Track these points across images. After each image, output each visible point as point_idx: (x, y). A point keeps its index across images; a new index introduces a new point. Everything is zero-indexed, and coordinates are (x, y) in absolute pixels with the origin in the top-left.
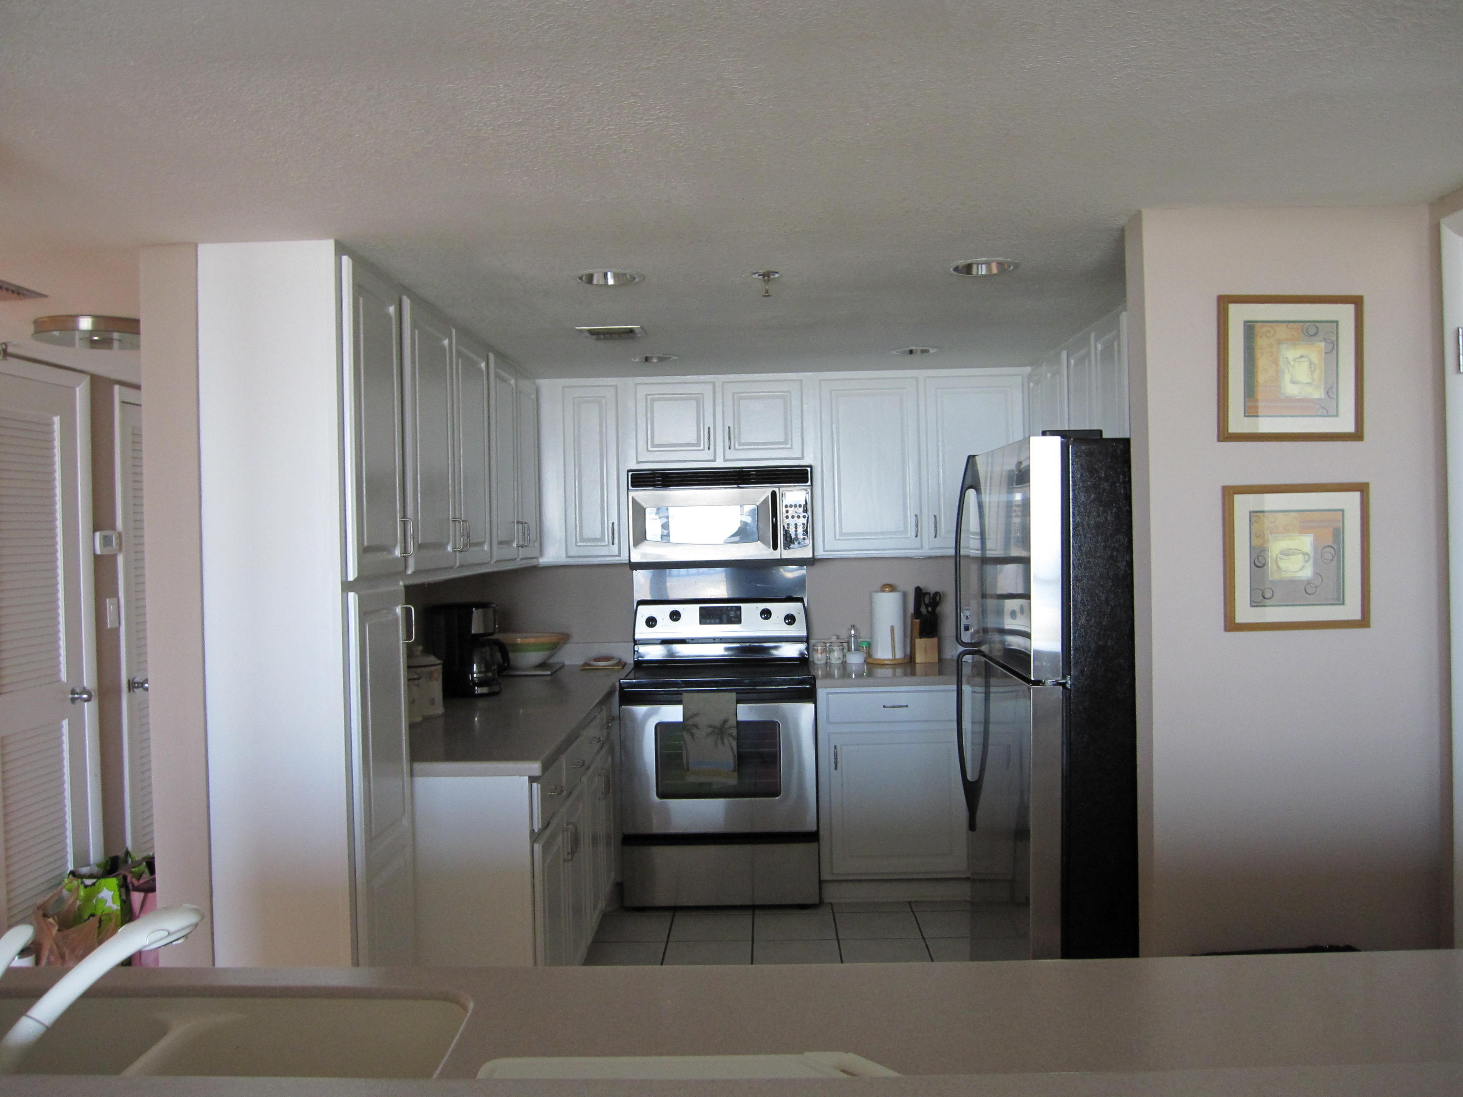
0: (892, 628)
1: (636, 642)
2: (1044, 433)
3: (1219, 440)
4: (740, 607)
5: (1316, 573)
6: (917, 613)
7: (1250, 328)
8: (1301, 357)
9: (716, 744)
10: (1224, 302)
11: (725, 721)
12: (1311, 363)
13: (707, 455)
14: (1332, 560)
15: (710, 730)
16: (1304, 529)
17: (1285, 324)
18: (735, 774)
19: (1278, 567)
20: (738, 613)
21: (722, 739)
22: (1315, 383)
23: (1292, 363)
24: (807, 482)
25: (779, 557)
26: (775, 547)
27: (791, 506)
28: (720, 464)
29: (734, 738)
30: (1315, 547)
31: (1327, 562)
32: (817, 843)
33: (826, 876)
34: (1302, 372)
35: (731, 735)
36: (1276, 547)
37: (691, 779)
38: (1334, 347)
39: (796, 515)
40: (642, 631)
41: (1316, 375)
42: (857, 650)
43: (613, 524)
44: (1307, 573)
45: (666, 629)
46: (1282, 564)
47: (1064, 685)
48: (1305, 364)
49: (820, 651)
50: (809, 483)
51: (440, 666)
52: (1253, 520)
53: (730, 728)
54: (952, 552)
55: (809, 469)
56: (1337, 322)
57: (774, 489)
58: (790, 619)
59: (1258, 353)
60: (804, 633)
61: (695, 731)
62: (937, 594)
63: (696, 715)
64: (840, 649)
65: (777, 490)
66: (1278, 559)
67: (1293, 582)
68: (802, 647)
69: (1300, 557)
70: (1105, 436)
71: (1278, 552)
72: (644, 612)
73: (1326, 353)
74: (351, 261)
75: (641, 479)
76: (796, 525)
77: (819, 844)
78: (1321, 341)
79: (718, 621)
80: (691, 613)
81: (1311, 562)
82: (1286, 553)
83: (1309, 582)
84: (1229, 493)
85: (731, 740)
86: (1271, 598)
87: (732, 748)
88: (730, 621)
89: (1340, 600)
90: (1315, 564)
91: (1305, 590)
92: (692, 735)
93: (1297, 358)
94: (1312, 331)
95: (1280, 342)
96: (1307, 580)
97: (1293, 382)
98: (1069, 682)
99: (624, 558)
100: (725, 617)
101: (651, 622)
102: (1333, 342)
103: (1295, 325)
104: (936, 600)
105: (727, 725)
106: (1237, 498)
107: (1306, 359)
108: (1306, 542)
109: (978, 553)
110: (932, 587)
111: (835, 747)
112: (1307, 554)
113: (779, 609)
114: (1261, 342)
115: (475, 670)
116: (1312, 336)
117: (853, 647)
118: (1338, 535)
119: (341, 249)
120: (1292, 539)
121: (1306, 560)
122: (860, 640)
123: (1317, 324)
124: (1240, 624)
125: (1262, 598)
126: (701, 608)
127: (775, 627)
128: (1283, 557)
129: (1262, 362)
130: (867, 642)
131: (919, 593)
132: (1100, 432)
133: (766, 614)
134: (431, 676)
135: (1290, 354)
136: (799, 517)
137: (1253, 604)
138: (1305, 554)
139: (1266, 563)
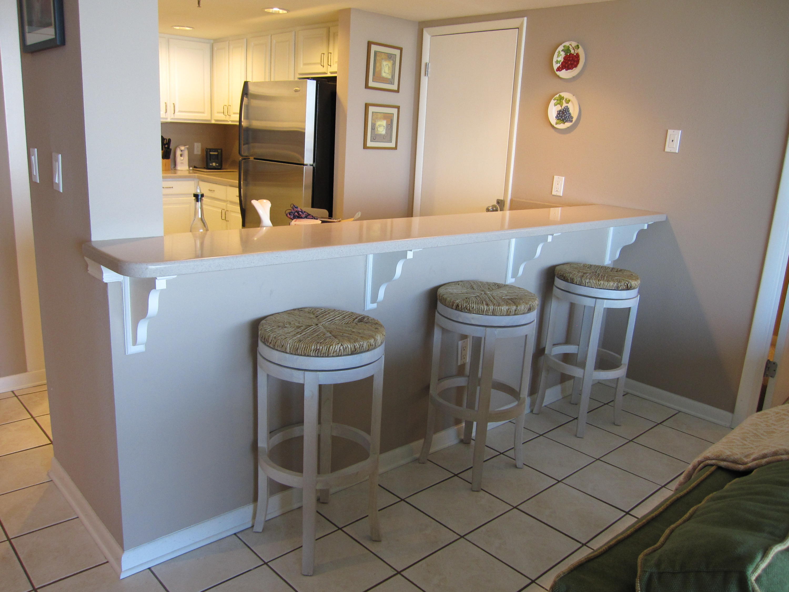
3: (365, 88)
5: (386, 132)
8: (387, 64)
14: (390, 129)
16: (384, 119)
17: (384, 54)
19: (377, 130)
22: (389, 73)
23: (385, 66)
30: (386, 124)
34: (387, 69)
36: (378, 124)
41: (390, 70)
44: (384, 132)
47: (313, 166)
48: (388, 67)
52: (373, 115)
59: (377, 61)
67: (380, 135)
73: (393, 64)
78: (392, 60)
81: (385, 129)
82: (380, 126)
83: (384, 135)
84: (367, 105)
86: (375, 139)
91: (383, 138)
94: (390, 57)
95: (382, 59)
97: (385, 72)
102: (394, 61)
103: (386, 54)
106: (370, 107)
108: (384, 123)
114: (378, 58)
118: (392, 121)
120: (381, 122)
123: (391, 55)
124: (367, 147)
125: (373, 139)
135: (384, 63)
137: (371, 141)
138: (384, 126)
139: (375, 128)
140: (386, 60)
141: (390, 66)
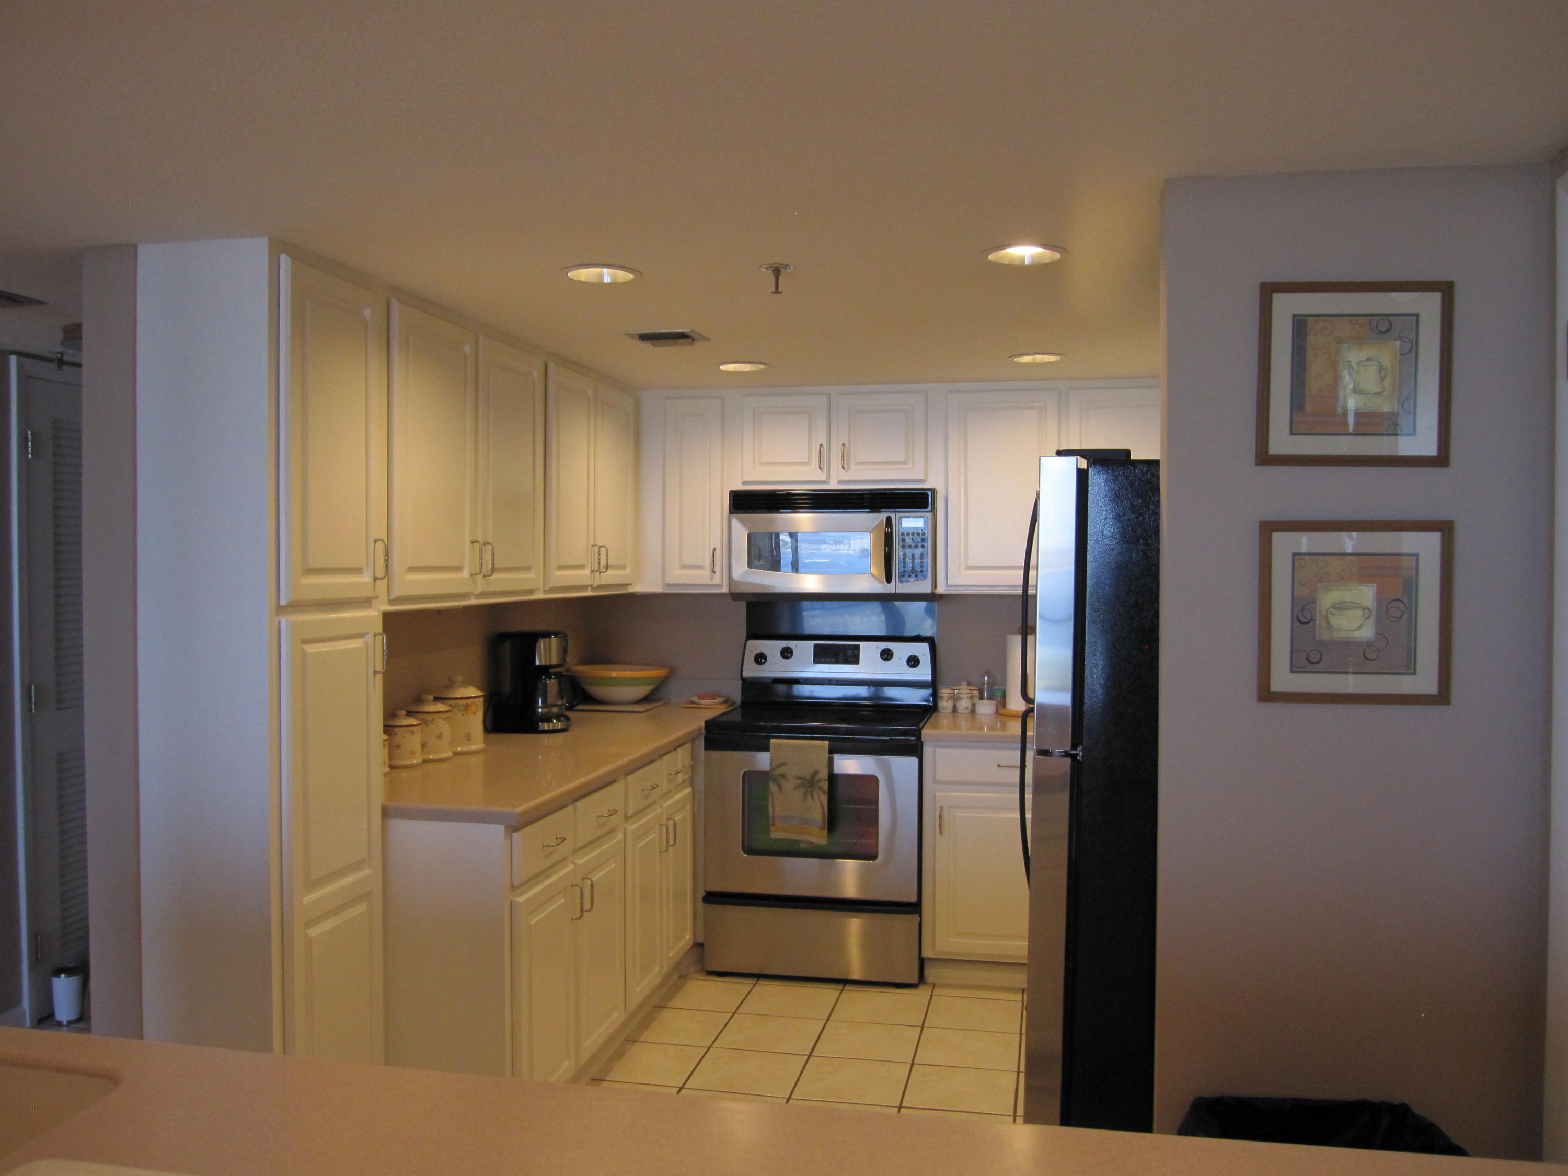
2: (1059, 453)
3: (1258, 464)
4: (858, 647)
5: (1377, 633)
7: (1300, 324)
8: (1368, 359)
9: (805, 797)
10: (1268, 290)
11: (816, 773)
12: (1381, 367)
13: (822, 477)
14: (1401, 617)
15: (798, 782)
16: (1364, 577)
17: (1347, 319)
18: (825, 833)
19: (1328, 623)
20: (856, 652)
21: (812, 792)
22: (1386, 393)
23: (1355, 367)
24: (926, 507)
25: (894, 592)
26: (889, 580)
27: (908, 534)
28: (833, 486)
29: (824, 793)
30: (1379, 600)
31: (1394, 620)
32: (916, 916)
33: (926, 953)
34: (1369, 379)
35: (821, 788)
36: (1329, 597)
37: (776, 834)
38: (1412, 348)
39: (913, 544)
40: (751, 669)
41: (1387, 383)
42: (991, 698)
43: (715, 549)
44: (1367, 633)
45: (776, 667)
46: (1334, 621)
47: (1074, 757)
48: (1373, 369)
49: (946, 699)
50: (929, 508)
51: (482, 699)
52: (1297, 564)
53: (820, 781)
55: (929, 493)
56: (1417, 316)
57: (889, 515)
58: (913, 662)
59: (1309, 354)
60: (929, 678)
61: (782, 781)
63: (784, 764)
64: (967, 697)
65: (893, 516)
66: (1329, 615)
67: (1347, 644)
68: (926, 692)
69: (1358, 613)
70: (1133, 457)
71: (1329, 605)
72: (754, 647)
73: (1401, 355)
74: (289, 259)
75: (744, 502)
76: (913, 555)
77: (920, 916)
78: (1395, 340)
79: (833, 660)
80: (806, 650)
81: (1373, 619)
82: (1340, 607)
83: (1369, 644)
84: (1268, 529)
85: (821, 795)
86: (1318, 663)
87: (822, 805)
88: (847, 662)
89: (1410, 668)
90: (1378, 622)
91: (1364, 655)
92: (780, 786)
93: (1362, 361)
94: (1383, 326)
95: (1340, 341)
96: (1367, 642)
97: (1356, 391)
98: (1081, 754)
100: (841, 656)
101: (761, 659)
102: (1411, 341)
103: (1361, 319)
105: (817, 778)
106: (1276, 536)
107: (1374, 363)
108: (1366, 594)
111: (942, 808)
112: (1368, 609)
113: (902, 650)
114: (1313, 340)
115: (540, 705)
116: (1382, 333)
117: (986, 696)
118: (1411, 587)
119: (278, 247)
120: (1348, 590)
121: (1366, 616)
122: (995, 687)
123: (1390, 318)
124: (1276, 693)
125: (1306, 662)
126: (815, 646)
127: (897, 670)
128: (1334, 611)
129: (1316, 366)
130: (1001, 690)
132: (1127, 453)
133: (887, 655)
134: (467, 709)
135: (1354, 355)
136: (916, 547)
137: (1294, 669)
138: (1365, 609)
139: (1312, 620)
140: (1359, 341)
141: (1387, 363)
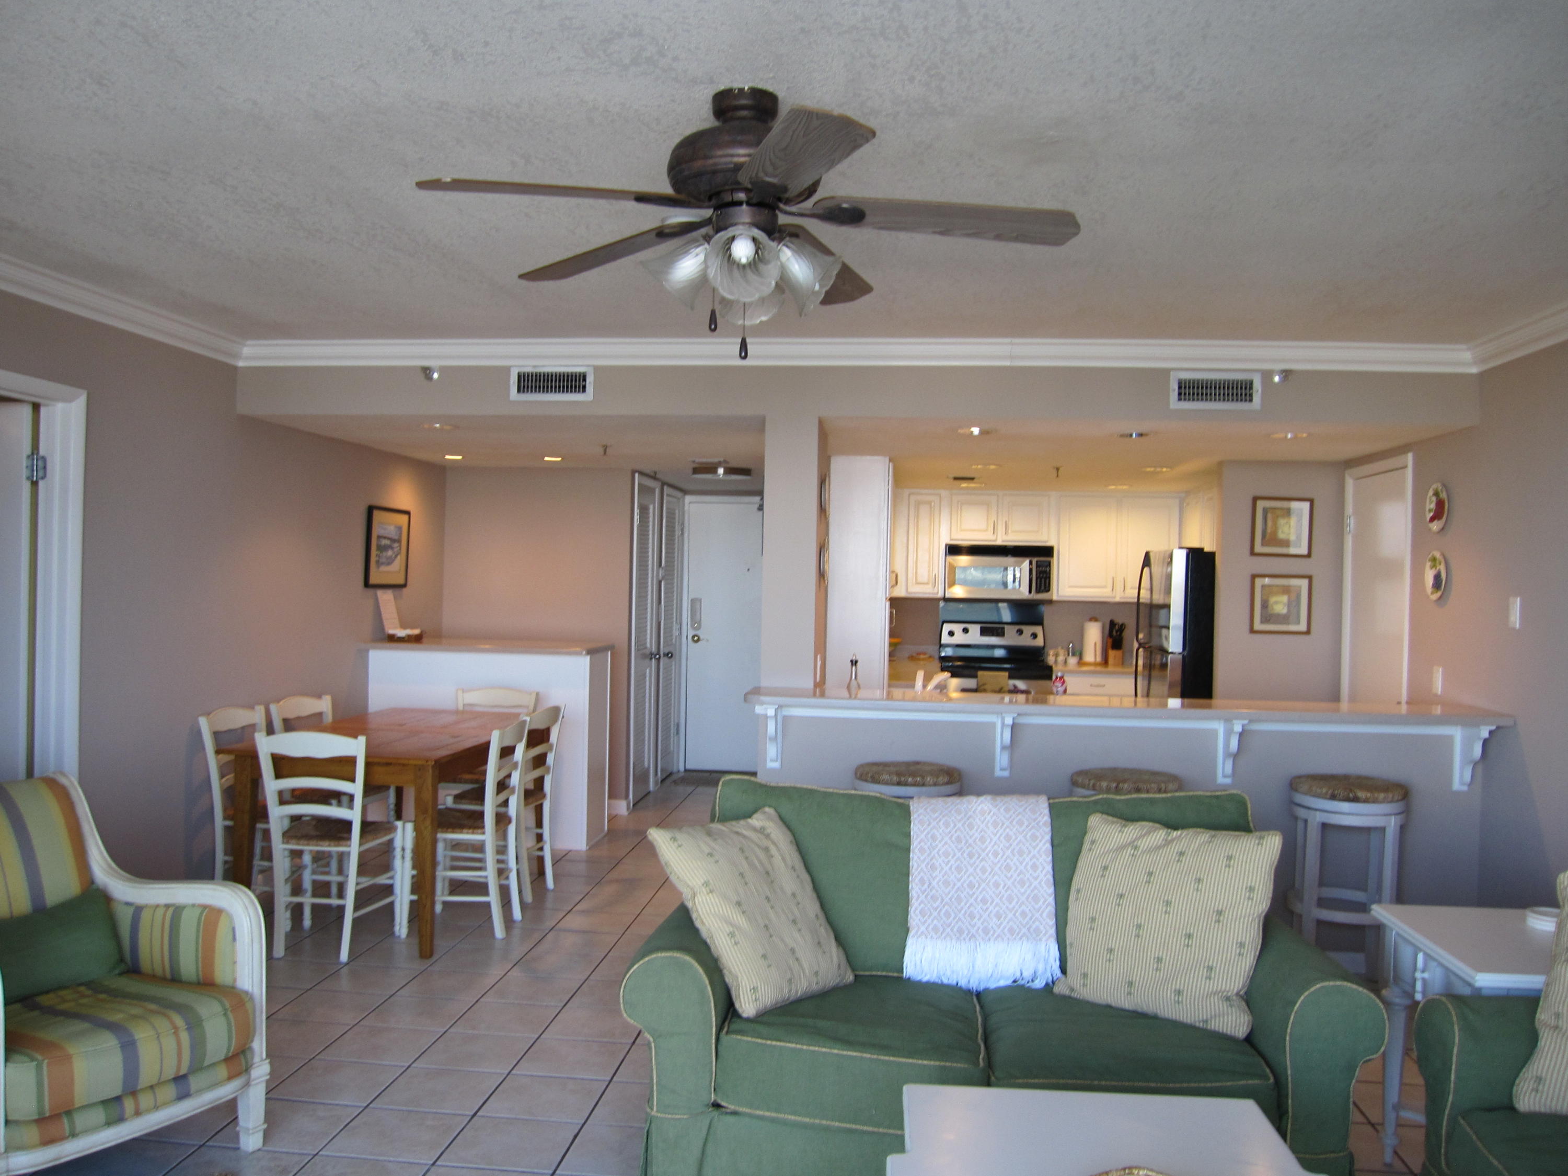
0: (1095, 644)
1: (941, 646)
2: (1181, 548)
4: (1004, 627)
5: (1288, 611)
6: (1110, 635)
7: (1265, 511)
8: (1286, 523)
10: (1255, 499)
11: (1002, 688)
12: (1290, 526)
13: (993, 538)
14: (1296, 606)
16: (1284, 593)
17: (1280, 509)
19: (1273, 608)
20: (1003, 630)
22: (1292, 535)
23: (1283, 526)
26: (1030, 592)
28: (999, 542)
31: (1293, 607)
34: (1286, 530)
36: (1273, 600)
38: (1300, 520)
40: (945, 639)
41: (1292, 531)
42: (1074, 655)
43: (935, 575)
44: (1285, 611)
45: (959, 638)
47: (1183, 654)
49: (1051, 655)
52: (1263, 588)
54: (1136, 600)
55: (1050, 548)
56: (1302, 509)
57: (1031, 560)
58: (1034, 636)
60: (1042, 644)
62: (1122, 625)
63: (985, 684)
64: (1063, 654)
66: (1273, 605)
67: (1278, 615)
69: (1282, 605)
70: (1205, 550)
71: (1273, 602)
72: (947, 628)
73: (1297, 523)
75: (953, 550)
78: (1295, 518)
79: (991, 635)
80: (975, 629)
84: (1254, 577)
86: (1269, 621)
88: (999, 635)
89: (1298, 622)
90: (1288, 608)
91: (1284, 618)
95: (1278, 516)
96: (1285, 614)
97: (1283, 533)
99: (940, 595)
100: (995, 632)
101: (951, 634)
103: (1285, 510)
104: (1122, 628)
105: (1003, 690)
106: (1257, 579)
107: (1288, 525)
109: (1148, 601)
110: (1119, 620)
112: (1285, 604)
113: (1028, 630)
117: (1071, 653)
120: (1279, 597)
121: (1284, 606)
124: (1256, 631)
125: (1265, 620)
126: (981, 627)
127: (1025, 640)
128: (1275, 604)
129: (1270, 524)
130: (1080, 650)
131: (1112, 624)
132: (1203, 549)
133: (1020, 632)
135: (1282, 522)
137: (1262, 622)
139: (1267, 606)
140: (1284, 517)
141: (1292, 524)
